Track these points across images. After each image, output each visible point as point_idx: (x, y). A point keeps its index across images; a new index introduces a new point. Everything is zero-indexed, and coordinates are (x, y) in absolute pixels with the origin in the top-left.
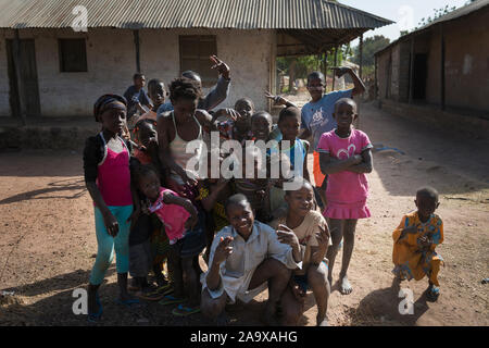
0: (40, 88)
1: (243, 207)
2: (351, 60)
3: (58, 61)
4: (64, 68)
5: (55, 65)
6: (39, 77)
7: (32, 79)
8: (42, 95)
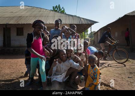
0: (11, 40)
1: (64, 52)
2: (88, 37)
3: (16, 33)
4: (18, 35)
5: (15, 34)
6: (11, 37)
7: (9, 37)
8: (11, 41)
